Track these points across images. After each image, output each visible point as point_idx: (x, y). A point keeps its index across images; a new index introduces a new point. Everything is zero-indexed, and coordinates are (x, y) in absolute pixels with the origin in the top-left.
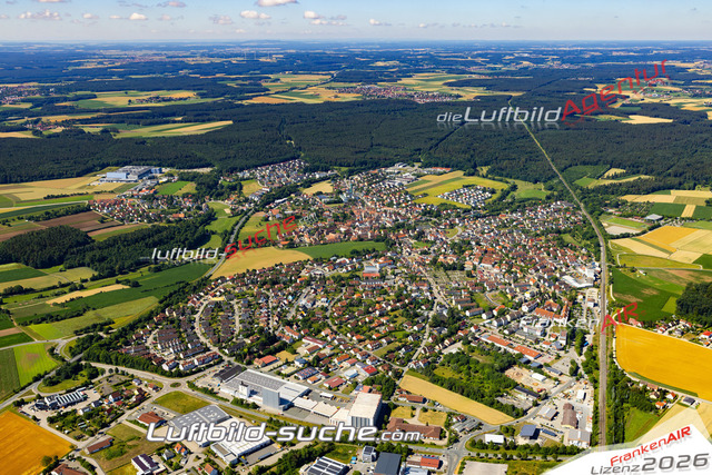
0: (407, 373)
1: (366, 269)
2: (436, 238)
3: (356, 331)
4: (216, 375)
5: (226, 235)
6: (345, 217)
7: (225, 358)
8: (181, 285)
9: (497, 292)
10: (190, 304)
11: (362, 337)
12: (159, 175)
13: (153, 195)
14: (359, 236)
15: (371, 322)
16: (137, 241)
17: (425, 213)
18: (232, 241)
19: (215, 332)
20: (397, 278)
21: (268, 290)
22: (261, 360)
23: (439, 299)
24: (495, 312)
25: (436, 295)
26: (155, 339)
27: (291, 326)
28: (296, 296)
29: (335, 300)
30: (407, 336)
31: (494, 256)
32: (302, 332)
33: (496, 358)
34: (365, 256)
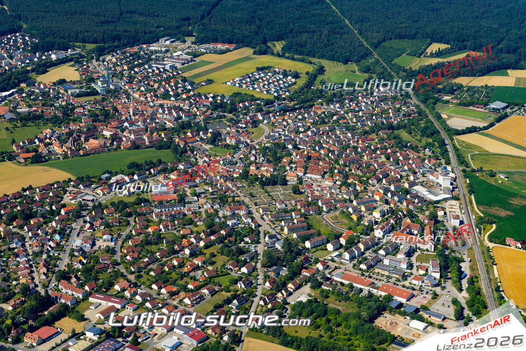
0: (248, 335)
2: (239, 142)
3: (163, 280)
6: (107, 115)
9: (337, 213)
11: (175, 289)
14: (133, 142)
15: (181, 265)
17: (216, 106)
20: (202, 201)
21: (21, 228)
22: (35, 335)
23: (265, 227)
24: (343, 241)
25: (260, 222)
27: (68, 279)
28: (64, 234)
29: (124, 237)
30: (235, 282)
31: (321, 163)
32: (87, 288)
33: (360, 304)
34: (149, 170)
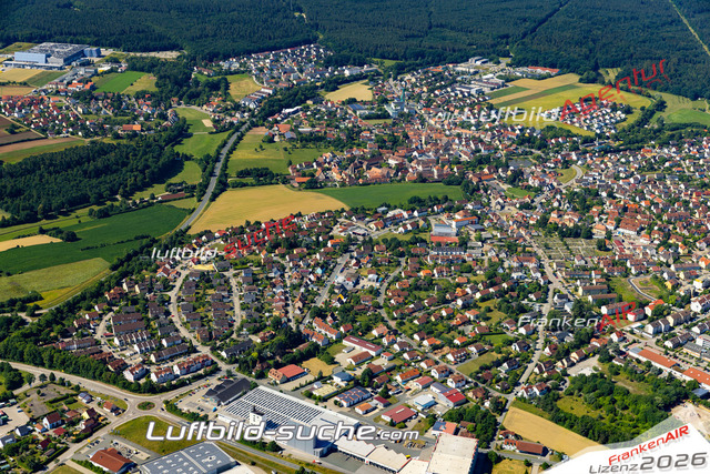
0: (514, 404)
1: (436, 230)
2: (543, 184)
3: (427, 330)
4: (210, 393)
5: (208, 162)
6: (395, 142)
7: (221, 365)
8: (145, 241)
9: (648, 278)
10: (160, 274)
11: (438, 342)
12: (96, 60)
13: (89, 92)
14: (420, 175)
15: (450, 317)
16: (69, 166)
17: (522, 141)
18: (218, 172)
19: (203, 321)
20: (487, 247)
21: (283, 256)
22: (280, 372)
23: (556, 285)
24: (648, 311)
25: (551, 278)
26: (109, 328)
27: (324, 317)
28: (327, 267)
29: (391, 279)
30: (510, 343)
31: (639, 217)
32: (342, 329)
33: (657, 387)
34: (431, 207)
